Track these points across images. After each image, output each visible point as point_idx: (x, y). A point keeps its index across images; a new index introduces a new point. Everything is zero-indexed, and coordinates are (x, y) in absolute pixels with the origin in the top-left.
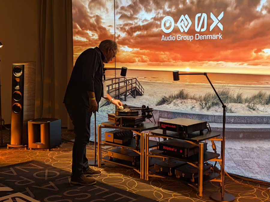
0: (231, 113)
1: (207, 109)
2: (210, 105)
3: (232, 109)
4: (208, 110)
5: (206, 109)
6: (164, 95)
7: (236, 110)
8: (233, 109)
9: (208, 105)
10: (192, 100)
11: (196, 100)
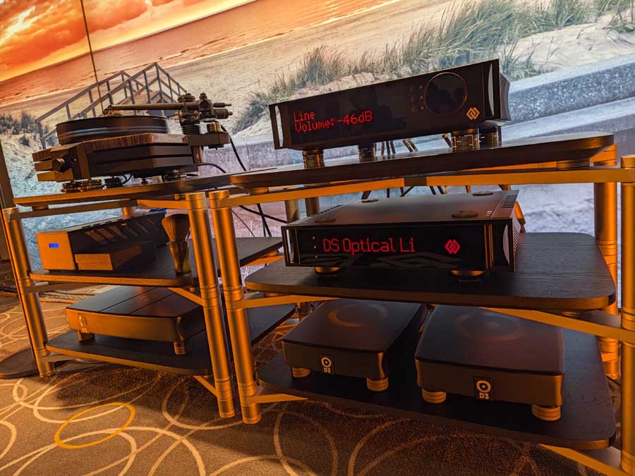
0: (531, 76)
3: (534, 59)
6: (254, 88)
7: (553, 58)
8: (539, 59)
10: (356, 76)
11: (372, 72)
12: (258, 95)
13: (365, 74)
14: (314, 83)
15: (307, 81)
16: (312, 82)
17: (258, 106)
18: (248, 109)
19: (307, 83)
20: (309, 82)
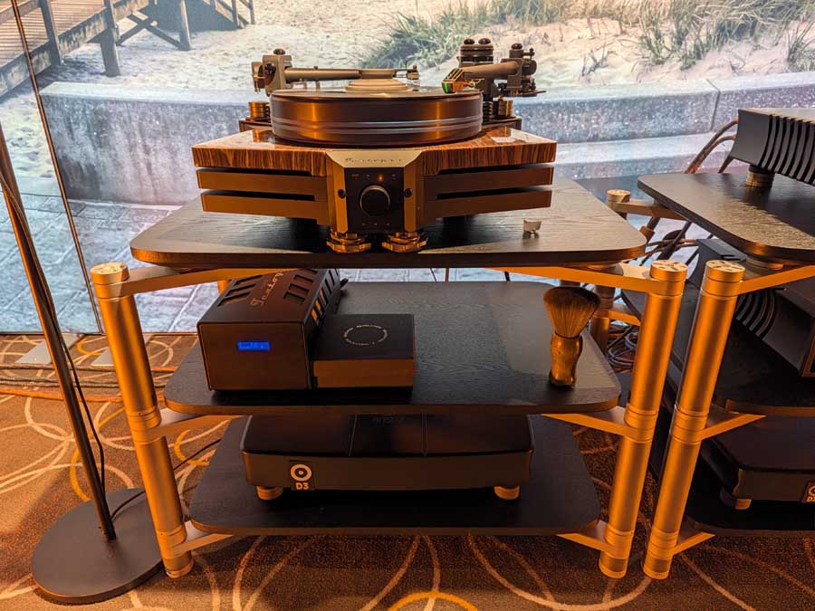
1: (680, 64)
2: (703, 39)
4: (686, 67)
5: (676, 63)
6: (407, 8)
9: (690, 44)
10: (593, 20)
11: (620, 20)
12: (411, 22)
13: (608, 21)
14: (521, 18)
15: (509, 14)
16: (517, 17)
17: (408, 40)
18: (387, 43)
19: (508, 17)
20: (513, 16)
